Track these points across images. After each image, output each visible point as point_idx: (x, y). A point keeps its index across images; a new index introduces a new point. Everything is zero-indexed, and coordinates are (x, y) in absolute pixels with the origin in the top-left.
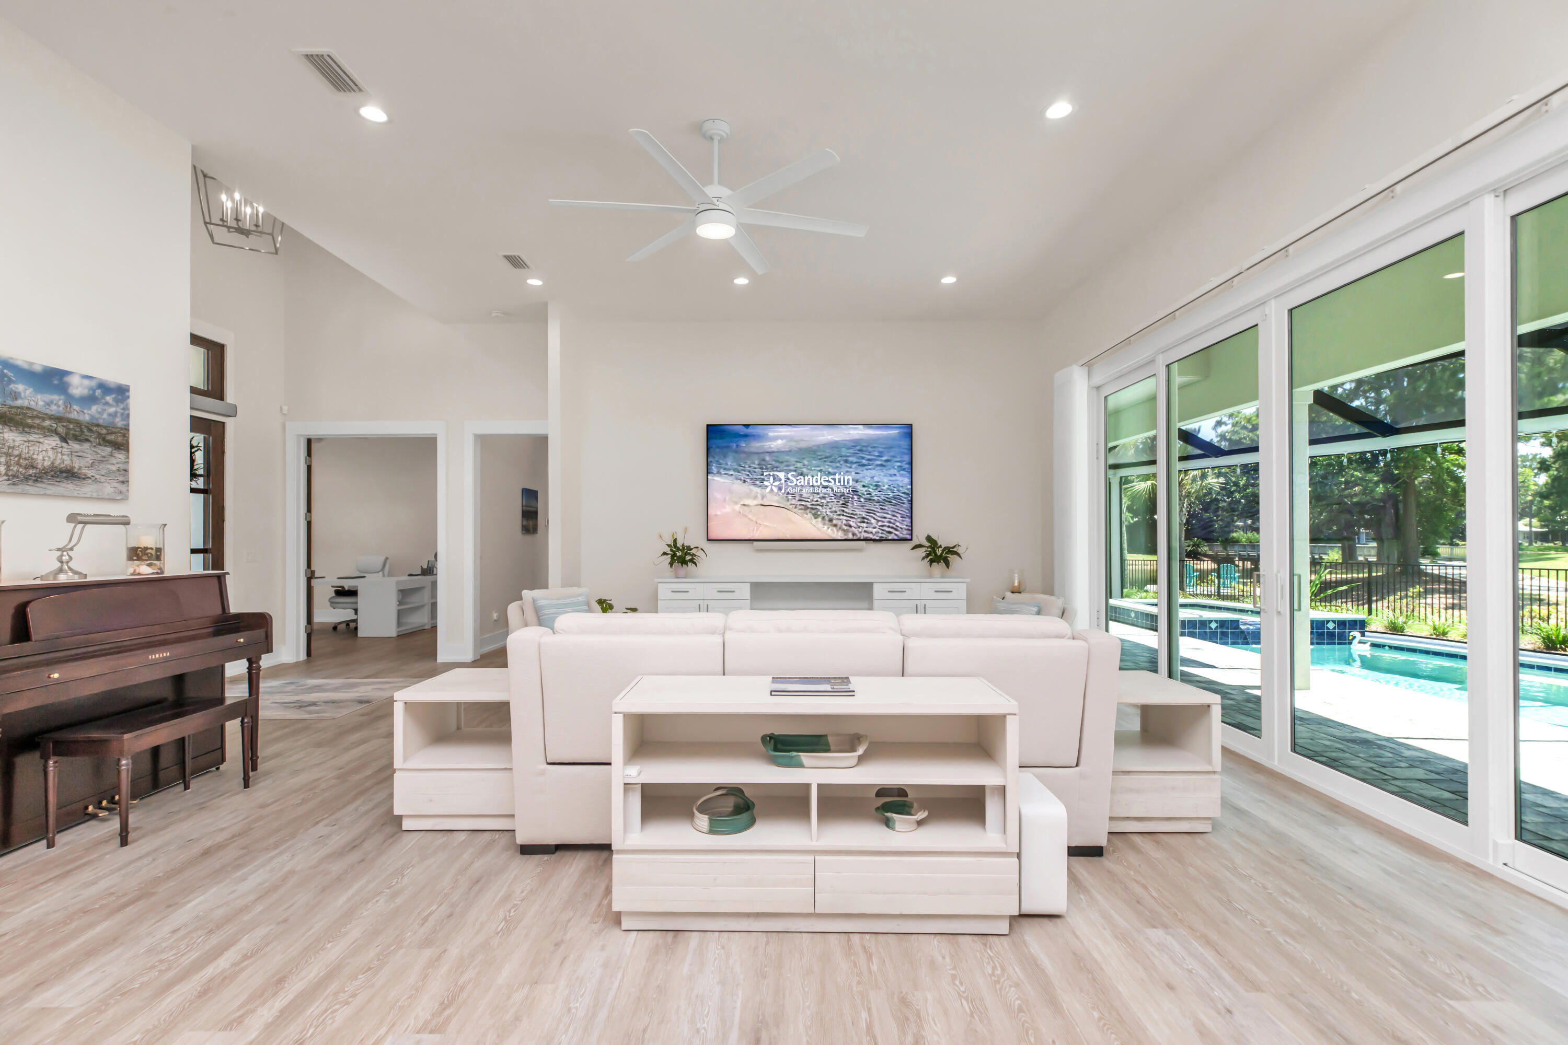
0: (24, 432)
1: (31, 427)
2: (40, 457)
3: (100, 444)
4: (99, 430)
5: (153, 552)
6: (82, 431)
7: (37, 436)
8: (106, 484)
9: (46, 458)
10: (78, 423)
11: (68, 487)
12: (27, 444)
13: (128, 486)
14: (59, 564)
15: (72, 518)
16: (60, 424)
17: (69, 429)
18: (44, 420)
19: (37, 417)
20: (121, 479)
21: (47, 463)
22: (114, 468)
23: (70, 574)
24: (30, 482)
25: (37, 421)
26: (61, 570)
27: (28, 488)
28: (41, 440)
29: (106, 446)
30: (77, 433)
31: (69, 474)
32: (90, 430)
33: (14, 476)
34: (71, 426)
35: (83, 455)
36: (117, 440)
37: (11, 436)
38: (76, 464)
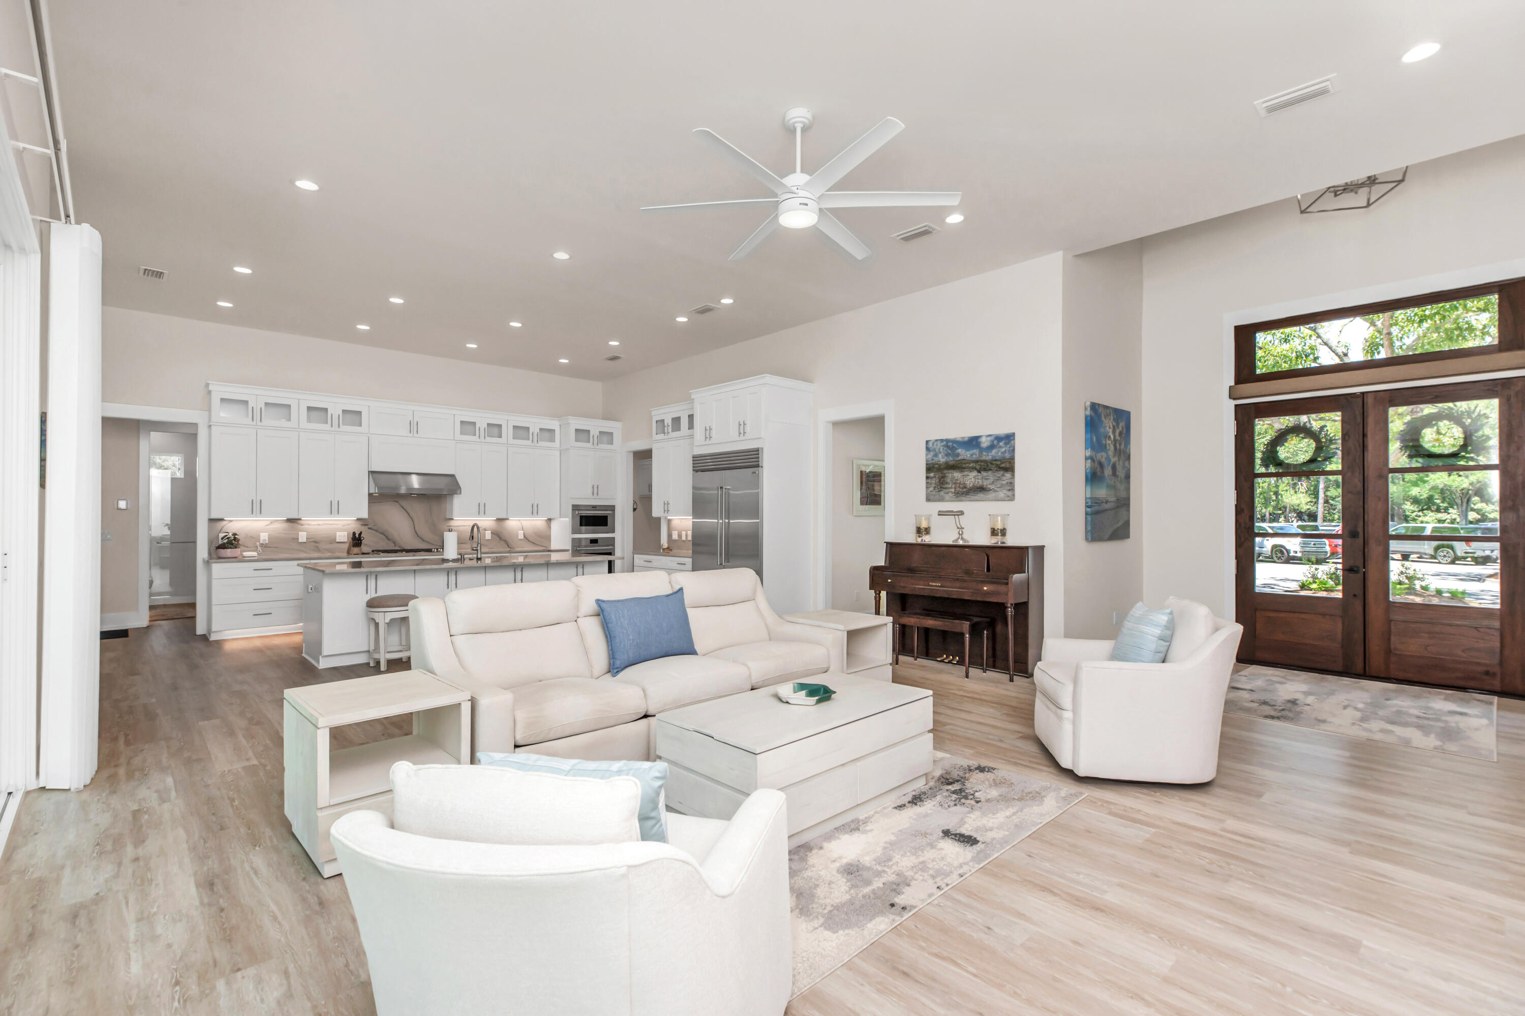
0: (962, 471)
1: (964, 468)
2: (968, 482)
3: (997, 471)
4: (996, 462)
5: (1002, 531)
6: (988, 465)
7: (967, 472)
8: (1000, 492)
9: (971, 483)
10: (985, 461)
11: (981, 495)
12: (963, 477)
14: (957, 536)
16: (978, 464)
17: (981, 465)
18: (970, 463)
19: (967, 463)
20: (1009, 488)
21: (971, 485)
22: (1004, 482)
23: (960, 540)
24: (964, 495)
25: (967, 465)
26: (958, 539)
27: (963, 498)
28: (969, 474)
29: (1000, 471)
30: (985, 467)
31: (981, 489)
32: (992, 464)
33: (958, 493)
34: (982, 464)
35: (987, 477)
36: (1006, 466)
37: (957, 475)
38: (985, 483)
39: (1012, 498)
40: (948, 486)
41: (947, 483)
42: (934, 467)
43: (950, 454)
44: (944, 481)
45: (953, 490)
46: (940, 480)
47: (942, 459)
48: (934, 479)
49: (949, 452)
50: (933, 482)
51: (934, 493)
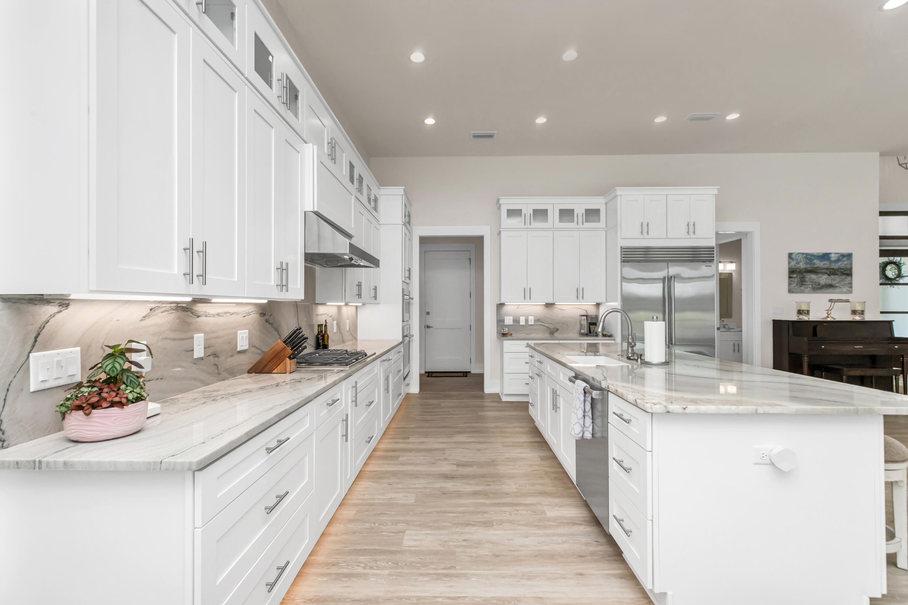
0: (817, 274)
1: (819, 273)
2: (822, 282)
3: (841, 275)
4: (841, 270)
5: (860, 312)
6: (835, 271)
7: (821, 275)
8: (844, 289)
9: (824, 282)
10: (833, 269)
11: (831, 290)
12: (818, 278)
13: (852, 288)
14: (827, 315)
15: (831, 301)
16: (828, 270)
17: (831, 272)
18: (823, 270)
20: (849, 286)
21: (824, 283)
22: (846, 283)
23: (830, 318)
24: (819, 290)
25: (821, 271)
26: (828, 317)
27: (818, 291)
28: (822, 276)
29: (843, 275)
30: (834, 273)
31: (831, 286)
32: (838, 271)
33: (814, 288)
34: (831, 270)
35: (835, 280)
36: (847, 273)
37: (813, 276)
38: (833, 283)
39: (851, 292)
40: (806, 283)
41: (806, 282)
42: (796, 271)
43: (808, 263)
44: (804, 280)
45: (811, 286)
46: (801, 279)
47: (802, 266)
48: (797, 279)
49: (808, 261)
50: (795, 280)
51: (796, 287)
